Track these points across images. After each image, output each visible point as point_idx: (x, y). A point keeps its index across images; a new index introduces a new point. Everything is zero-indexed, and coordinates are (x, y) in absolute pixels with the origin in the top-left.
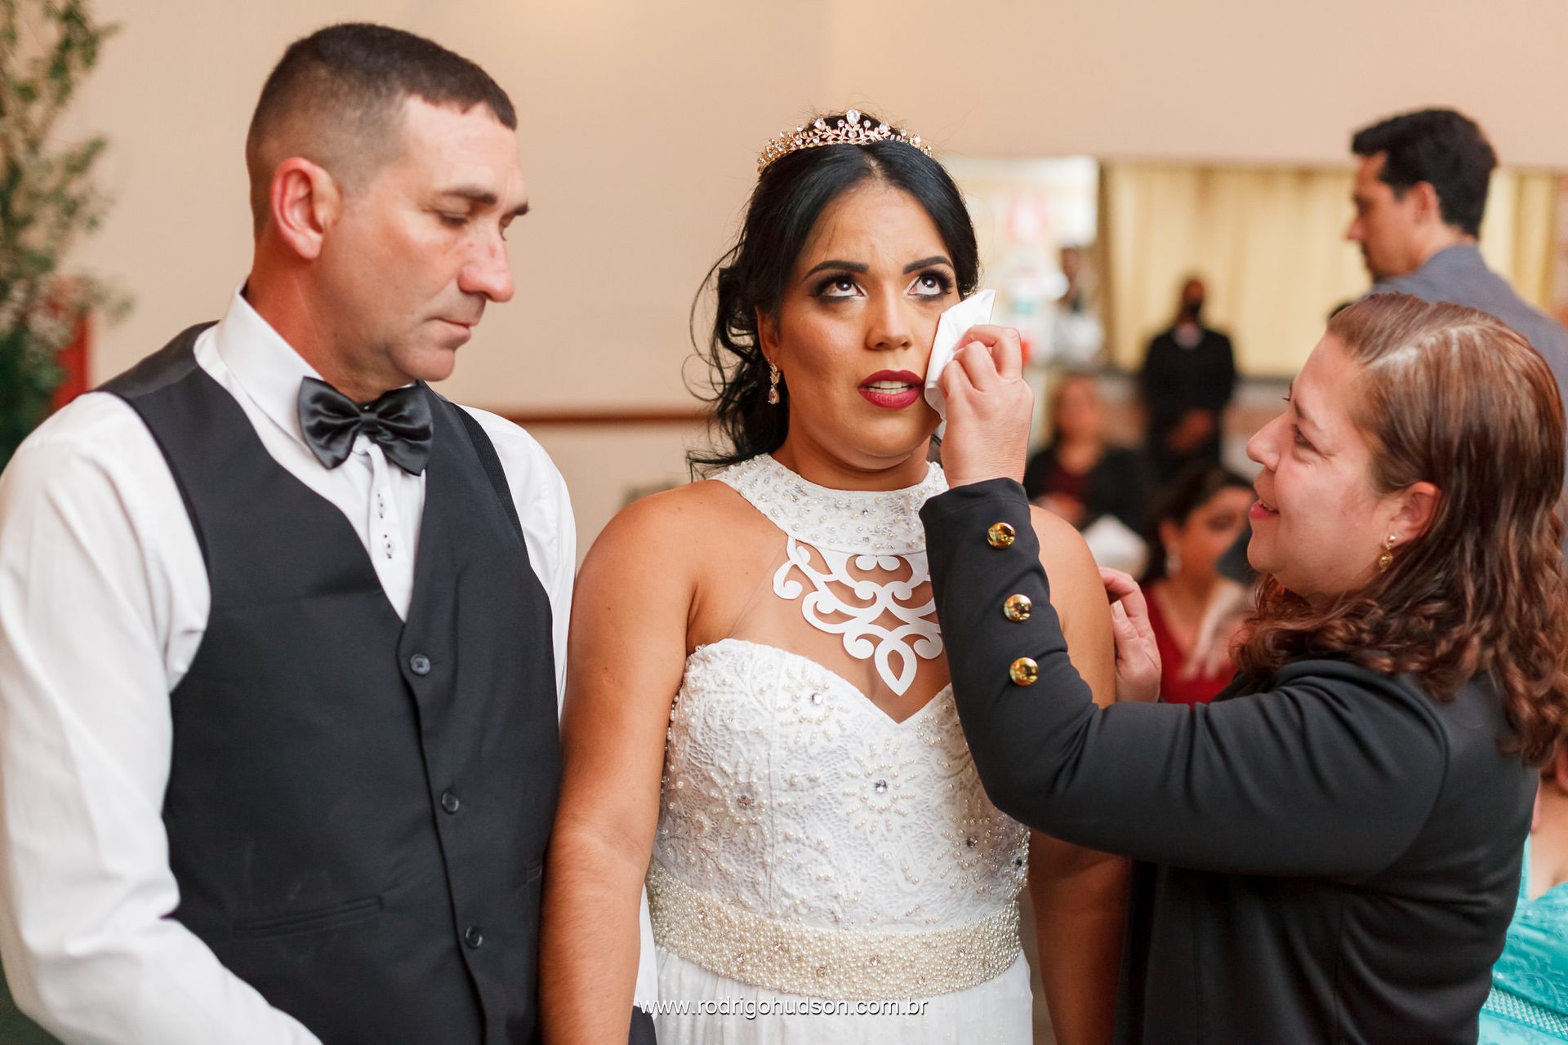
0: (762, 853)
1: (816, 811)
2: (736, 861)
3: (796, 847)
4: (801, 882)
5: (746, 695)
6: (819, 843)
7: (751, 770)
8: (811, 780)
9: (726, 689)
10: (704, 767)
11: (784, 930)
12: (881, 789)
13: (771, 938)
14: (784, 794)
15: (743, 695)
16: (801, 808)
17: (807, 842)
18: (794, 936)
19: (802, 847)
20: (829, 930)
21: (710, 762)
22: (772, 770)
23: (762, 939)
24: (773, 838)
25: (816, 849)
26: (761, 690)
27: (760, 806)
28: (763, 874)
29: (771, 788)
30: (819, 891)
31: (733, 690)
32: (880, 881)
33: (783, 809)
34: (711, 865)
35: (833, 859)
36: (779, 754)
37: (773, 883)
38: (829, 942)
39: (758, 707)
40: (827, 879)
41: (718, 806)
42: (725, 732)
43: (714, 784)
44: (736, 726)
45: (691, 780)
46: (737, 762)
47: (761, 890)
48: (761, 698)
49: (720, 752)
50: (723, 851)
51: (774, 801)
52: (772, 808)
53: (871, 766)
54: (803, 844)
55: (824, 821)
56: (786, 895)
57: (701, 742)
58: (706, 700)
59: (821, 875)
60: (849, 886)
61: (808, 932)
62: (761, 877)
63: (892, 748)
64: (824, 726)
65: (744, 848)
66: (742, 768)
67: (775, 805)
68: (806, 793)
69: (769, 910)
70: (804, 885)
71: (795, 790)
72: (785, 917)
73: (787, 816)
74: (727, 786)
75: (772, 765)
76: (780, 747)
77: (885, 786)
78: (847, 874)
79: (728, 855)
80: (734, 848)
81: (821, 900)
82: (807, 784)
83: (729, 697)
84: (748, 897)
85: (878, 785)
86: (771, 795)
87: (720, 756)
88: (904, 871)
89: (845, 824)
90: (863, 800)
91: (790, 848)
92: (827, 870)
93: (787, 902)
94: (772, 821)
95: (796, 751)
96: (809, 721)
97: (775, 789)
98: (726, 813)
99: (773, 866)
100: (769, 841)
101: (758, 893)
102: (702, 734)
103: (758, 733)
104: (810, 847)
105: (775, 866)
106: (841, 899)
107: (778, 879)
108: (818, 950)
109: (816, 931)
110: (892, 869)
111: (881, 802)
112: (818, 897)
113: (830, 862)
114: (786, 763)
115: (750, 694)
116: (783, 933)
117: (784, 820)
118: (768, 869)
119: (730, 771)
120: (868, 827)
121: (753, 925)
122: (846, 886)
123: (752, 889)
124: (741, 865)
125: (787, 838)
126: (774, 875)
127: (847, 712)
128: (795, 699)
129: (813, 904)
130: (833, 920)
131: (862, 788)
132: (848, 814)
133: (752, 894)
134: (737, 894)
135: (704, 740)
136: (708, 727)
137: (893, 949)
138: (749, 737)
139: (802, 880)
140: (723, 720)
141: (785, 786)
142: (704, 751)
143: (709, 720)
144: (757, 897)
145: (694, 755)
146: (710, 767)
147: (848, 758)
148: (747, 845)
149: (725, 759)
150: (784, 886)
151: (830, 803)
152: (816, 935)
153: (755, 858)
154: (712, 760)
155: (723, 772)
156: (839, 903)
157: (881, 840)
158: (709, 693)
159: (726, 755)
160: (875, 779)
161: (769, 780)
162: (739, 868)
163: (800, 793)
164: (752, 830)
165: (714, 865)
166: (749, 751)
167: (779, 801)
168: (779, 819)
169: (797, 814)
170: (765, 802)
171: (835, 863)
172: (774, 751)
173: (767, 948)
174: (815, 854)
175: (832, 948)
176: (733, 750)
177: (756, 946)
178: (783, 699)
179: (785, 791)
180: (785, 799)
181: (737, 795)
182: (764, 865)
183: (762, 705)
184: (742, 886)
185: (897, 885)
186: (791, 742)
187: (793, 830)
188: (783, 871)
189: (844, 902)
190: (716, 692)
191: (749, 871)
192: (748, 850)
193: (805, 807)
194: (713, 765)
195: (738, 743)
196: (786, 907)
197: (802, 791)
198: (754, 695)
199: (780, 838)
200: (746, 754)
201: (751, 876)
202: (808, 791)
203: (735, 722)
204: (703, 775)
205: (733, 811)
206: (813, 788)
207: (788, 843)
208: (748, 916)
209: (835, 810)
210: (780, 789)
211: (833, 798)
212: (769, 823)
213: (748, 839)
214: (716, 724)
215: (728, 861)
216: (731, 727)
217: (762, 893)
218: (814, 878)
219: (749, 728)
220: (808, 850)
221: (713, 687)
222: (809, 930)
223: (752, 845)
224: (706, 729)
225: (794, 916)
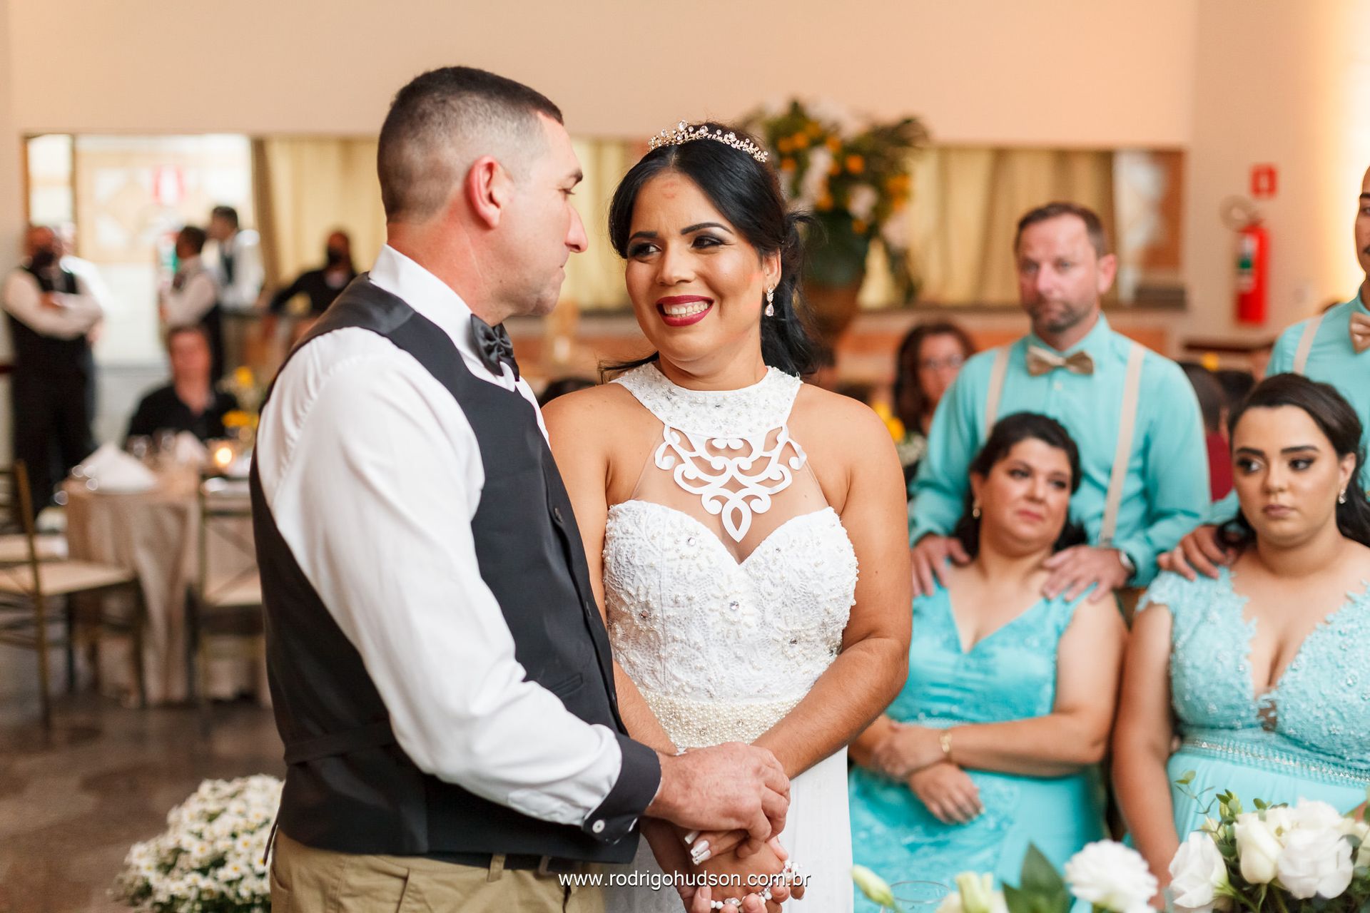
0: (658, 650)
1: (693, 621)
2: (641, 655)
3: (681, 645)
5: (643, 540)
6: (695, 644)
7: (648, 593)
8: (689, 599)
9: (629, 536)
10: (617, 590)
11: (677, 703)
12: (734, 607)
13: (667, 710)
14: (672, 609)
15: (641, 540)
16: (683, 619)
17: (687, 642)
18: (684, 707)
19: (684, 646)
20: (707, 703)
21: (620, 587)
22: (662, 592)
23: (661, 710)
24: (665, 640)
25: (694, 648)
26: (653, 536)
27: (655, 618)
28: (659, 664)
29: (662, 605)
30: (698, 676)
31: (634, 536)
32: (738, 669)
33: (671, 620)
34: (622, 659)
35: (705, 654)
36: (667, 581)
37: (666, 671)
38: (708, 712)
39: (652, 548)
40: (701, 669)
41: (627, 619)
42: (630, 566)
43: (624, 603)
44: (636, 561)
46: (638, 587)
47: (658, 676)
48: (653, 541)
49: (627, 580)
50: (632, 648)
51: (664, 614)
52: (664, 620)
53: (727, 592)
54: (685, 644)
55: (698, 628)
56: (675, 678)
57: (614, 573)
58: (616, 544)
59: (698, 665)
60: (717, 672)
61: (691, 705)
62: (658, 666)
64: (697, 561)
65: (647, 646)
66: (642, 591)
67: (665, 617)
68: (686, 608)
69: (665, 690)
70: (687, 672)
71: (679, 607)
72: (676, 694)
73: (674, 625)
74: (632, 604)
75: (662, 589)
76: (668, 576)
77: (738, 605)
78: (715, 665)
79: (635, 651)
80: (639, 647)
81: (700, 682)
82: (687, 602)
83: (631, 541)
84: (650, 681)
85: (732, 605)
86: (662, 610)
87: (627, 583)
88: (751, 662)
89: (713, 630)
90: (722, 614)
91: (677, 646)
92: (701, 662)
93: (677, 684)
94: (664, 628)
95: (679, 579)
96: (687, 558)
97: (665, 606)
98: (633, 624)
99: (666, 659)
100: (663, 641)
101: (657, 678)
102: (615, 568)
103: (651, 566)
104: (690, 646)
105: (668, 659)
106: (712, 682)
107: (669, 668)
108: (700, 717)
109: (699, 704)
110: (743, 662)
111: (734, 616)
112: (697, 680)
113: (703, 657)
114: (672, 587)
115: (646, 540)
116: (675, 705)
117: (672, 627)
118: (662, 660)
119: (634, 593)
120: (725, 633)
121: (654, 700)
122: (715, 673)
123: (652, 675)
124: (645, 658)
125: (674, 640)
126: (667, 665)
127: (712, 551)
128: (676, 542)
129: (695, 685)
130: (709, 696)
131: (722, 606)
132: (714, 623)
133: (653, 679)
134: (642, 680)
135: (616, 572)
136: (618, 563)
137: (752, 715)
138: (646, 569)
139: (686, 669)
141: (672, 603)
142: (616, 579)
143: (619, 558)
144: (656, 681)
145: (610, 582)
146: (621, 591)
147: (713, 583)
148: (648, 644)
149: (630, 585)
150: (674, 672)
151: (701, 615)
152: (699, 707)
153: (653, 653)
154: (622, 586)
155: (629, 594)
156: (711, 684)
157: (735, 643)
158: (618, 539)
159: (630, 582)
160: (731, 600)
161: (661, 599)
162: (643, 660)
163: (682, 609)
164: (651, 635)
165: (625, 658)
166: (646, 579)
167: (668, 614)
168: (669, 627)
169: (680, 623)
170: (658, 615)
171: (706, 657)
172: (664, 578)
173: (664, 716)
174: (693, 651)
175: (710, 715)
176: (635, 579)
177: (657, 714)
178: (668, 543)
179: (672, 607)
180: (672, 612)
181: (640, 610)
182: (659, 658)
183: (654, 547)
184: (645, 673)
186: (675, 572)
187: (679, 634)
188: (673, 662)
189: (715, 684)
190: (622, 538)
191: (650, 663)
192: (650, 647)
193: (686, 618)
194: (622, 589)
195: (639, 573)
196: (676, 687)
197: (683, 607)
198: (648, 540)
199: (670, 639)
200: (644, 582)
201: (651, 665)
202: (687, 607)
203: (636, 559)
204: (617, 596)
205: (637, 622)
206: (691, 605)
207: (675, 643)
208: (651, 694)
209: (704, 620)
210: (669, 606)
211: (703, 612)
212: (662, 630)
213: (648, 641)
214: (623, 561)
215: (636, 656)
216: (633, 563)
217: (659, 678)
218: (693, 667)
219: (645, 563)
220: (689, 648)
221: (621, 535)
222: (694, 703)
223: (651, 645)
224: (617, 564)
225: (682, 694)
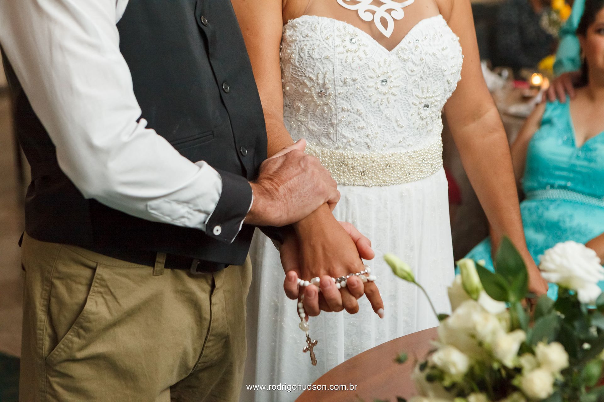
0: (331, 119)
1: (356, 96)
2: (317, 124)
3: (347, 113)
4: (351, 131)
5: (320, 41)
6: (358, 111)
7: (325, 77)
8: (354, 81)
9: (308, 39)
10: (300, 78)
11: (345, 155)
12: (384, 83)
13: (338, 159)
14: (341, 88)
15: (318, 41)
16: (349, 94)
17: (352, 111)
18: (350, 157)
19: (350, 113)
20: (366, 153)
21: (303, 75)
22: (335, 76)
23: (334, 161)
24: (336, 111)
25: (357, 114)
26: (327, 37)
27: (330, 95)
28: (332, 129)
29: (335, 85)
30: (360, 134)
31: (312, 39)
32: (386, 127)
33: (341, 95)
34: (304, 128)
35: (365, 118)
36: (338, 68)
37: (338, 133)
38: (366, 159)
39: (326, 46)
40: (362, 128)
41: (308, 97)
42: (311, 60)
43: (306, 85)
44: (316, 56)
45: (293, 85)
46: (318, 74)
47: (331, 136)
48: (327, 41)
49: (309, 69)
50: (310, 120)
51: (337, 92)
52: (336, 96)
53: (379, 72)
54: (351, 112)
55: (360, 100)
56: (344, 137)
57: (298, 65)
58: (299, 45)
59: (360, 126)
60: (373, 130)
61: (356, 154)
62: (331, 130)
63: (387, 63)
64: (358, 54)
65: (321, 118)
66: (321, 76)
67: (337, 94)
68: (351, 87)
69: (336, 146)
70: (352, 132)
71: (346, 86)
72: (344, 148)
73: (343, 99)
74: (313, 86)
75: (335, 74)
76: (339, 65)
77: (387, 82)
78: (372, 125)
79: (313, 122)
80: (316, 118)
81: (361, 138)
82: (352, 83)
83: (311, 42)
84: (325, 141)
85: (383, 81)
86: (335, 89)
87: (309, 72)
88: (397, 121)
89: (369, 101)
90: (377, 89)
91: (345, 114)
92: (362, 124)
93: (345, 141)
94: (335, 103)
95: (346, 66)
96: (351, 52)
97: (337, 86)
98: (313, 100)
99: (337, 125)
100: (334, 113)
101: (330, 138)
102: (298, 62)
103: (327, 58)
104: (354, 113)
105: (338, 124)
106: (370, 137)
107: (340, 130)
108: (362, 163)
109: (360, 154)
110: (391, 121)
111: (384, 89)
112: (359, 136)
113: (363, 120)
114: (342, 73)
115: (322, 40)
116: (344, 156)
117: (341, 101)
118: (335, 126)
119: (314, 78)
120: (379, 102)
121: (329, 154)
122: (371, 130)
123: (327, 137)
124: (320, 126)
125: (343, 110)
126: (338, 128)
127: (367, 46)
128: (343, 41)
129: (358, 140)
130: (367, 147)
131: (376, 83)
132: (370, 96)
133: (327, 139)
134: (319, 141)
135: (300, 65)
136: (302, 58)
137: (396, 160)
138: (323, 61)
139: (351, 129)
140: (309, 54)
141: (341, 84)
142: (300, 70)
143: (302, 55)
144: (330, 140)
145: (295, 73)
146: (304, 78)
147: (369, 69)
148: (323, 116)
149: (312, 73)
150: (343, 133)
151: (362, 91)
152: (361, 156)
153: (327, 122)
154: (305, 74)
155: (311, 79)
156: (369, 139)
157: (386, 108)
158: (300, 42)
159: (312, 71)
160: (381, 79)
161: (334, 81)
162: (319, 128)
163: (349, 87)
164: (325, 108)
165: (305, 128)
166: (324, 68)
167: (339, 92)
168: (339, 101)
169: (347, 98)
170: (332, 93)
171: (366, 120)
172: (336, 66)
173: (336, 165)
174: (356, 116)
175: (368, 161)
176: (316, 68)
177: (331, 164)
178: (338, 42)
179: (342, 87)
180: (341, 90)
181: (318, 90)
182: (332, 125)
183: (328, 45)
184: (321, 136)
185: (394, 128)
186: (343, 62)
187: (346, 106)
188: (342, 125)
189: (372, 138)
190: (304, 41)
191: (325, 129)
192: (324, 118)
193: (351, 94)
194: (305, 76)
195: (318, 64)
196: (345, 143)
197: (349, 86)
198: (324, 41)
199: (340, 110)
200: (322, 69)
201: (326, 131)
202: (352, 86)
203: (316, 54)
204: (300, 82)
205: (316, 99)
206: (354, 84)
207: (343, 112)
208: (326, 150)
209: (364, 95)
210: (339, 86)
211: (363, 89)
212: (334, 104)
213: (323, 113)
214: (306, 56)
215: (313, 125)
216: (313, 56)
217: (332, 138)
218: (356, 128)
219: (323, 56)
220: (352, 114)
221: (302, 39)
222: (356, 153)
223: (325, 115)
224: (300, 59)
225: (349, 147)
